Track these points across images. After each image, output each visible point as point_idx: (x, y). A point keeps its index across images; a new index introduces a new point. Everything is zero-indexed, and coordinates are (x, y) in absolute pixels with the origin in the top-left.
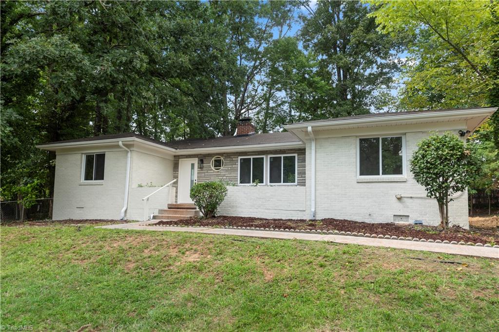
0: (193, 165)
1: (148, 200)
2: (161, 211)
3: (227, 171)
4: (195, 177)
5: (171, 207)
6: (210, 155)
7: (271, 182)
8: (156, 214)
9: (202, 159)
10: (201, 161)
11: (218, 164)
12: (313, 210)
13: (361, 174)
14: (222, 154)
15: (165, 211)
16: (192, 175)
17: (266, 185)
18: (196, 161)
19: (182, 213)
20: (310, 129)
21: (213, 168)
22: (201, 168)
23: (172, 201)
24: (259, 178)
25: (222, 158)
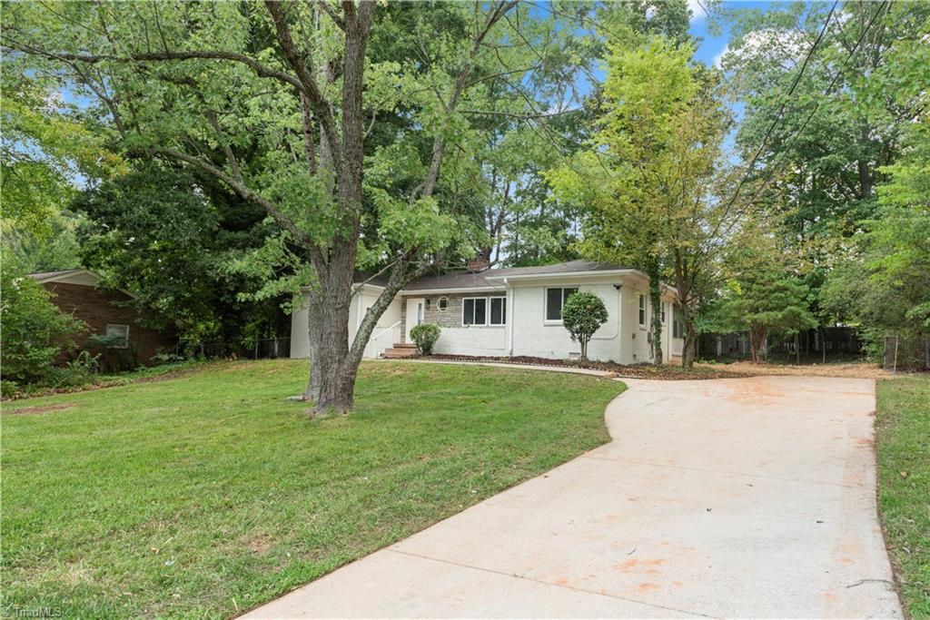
0: (420, 305)
1: (376, 339)
2: (387, 350)
3: (451, 311)
4: (422, 318)
5: (396, 346)
6: (436, 296)
7: (492, 323)
8: (383, 352)
9: (429, 299)
10: (428, 302)
11: (443, 305)
12: (510, 349)
13: (548, 319)
14: (447, 295)
15: (391, 349)
16: (419, 315)
17: (488, 327)
18: (423, 301)
19: (404, 351)
20: (505, 280)
21: (439, 308)
22: (427, 308)
23: (398, 341)
24: (481, 320)
25: (447, 299)
